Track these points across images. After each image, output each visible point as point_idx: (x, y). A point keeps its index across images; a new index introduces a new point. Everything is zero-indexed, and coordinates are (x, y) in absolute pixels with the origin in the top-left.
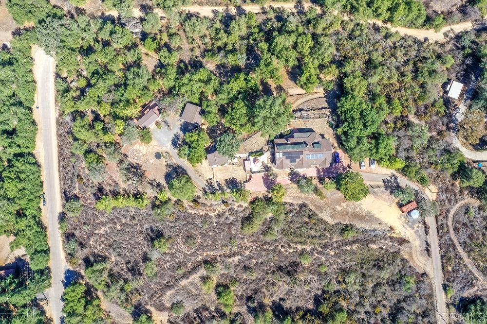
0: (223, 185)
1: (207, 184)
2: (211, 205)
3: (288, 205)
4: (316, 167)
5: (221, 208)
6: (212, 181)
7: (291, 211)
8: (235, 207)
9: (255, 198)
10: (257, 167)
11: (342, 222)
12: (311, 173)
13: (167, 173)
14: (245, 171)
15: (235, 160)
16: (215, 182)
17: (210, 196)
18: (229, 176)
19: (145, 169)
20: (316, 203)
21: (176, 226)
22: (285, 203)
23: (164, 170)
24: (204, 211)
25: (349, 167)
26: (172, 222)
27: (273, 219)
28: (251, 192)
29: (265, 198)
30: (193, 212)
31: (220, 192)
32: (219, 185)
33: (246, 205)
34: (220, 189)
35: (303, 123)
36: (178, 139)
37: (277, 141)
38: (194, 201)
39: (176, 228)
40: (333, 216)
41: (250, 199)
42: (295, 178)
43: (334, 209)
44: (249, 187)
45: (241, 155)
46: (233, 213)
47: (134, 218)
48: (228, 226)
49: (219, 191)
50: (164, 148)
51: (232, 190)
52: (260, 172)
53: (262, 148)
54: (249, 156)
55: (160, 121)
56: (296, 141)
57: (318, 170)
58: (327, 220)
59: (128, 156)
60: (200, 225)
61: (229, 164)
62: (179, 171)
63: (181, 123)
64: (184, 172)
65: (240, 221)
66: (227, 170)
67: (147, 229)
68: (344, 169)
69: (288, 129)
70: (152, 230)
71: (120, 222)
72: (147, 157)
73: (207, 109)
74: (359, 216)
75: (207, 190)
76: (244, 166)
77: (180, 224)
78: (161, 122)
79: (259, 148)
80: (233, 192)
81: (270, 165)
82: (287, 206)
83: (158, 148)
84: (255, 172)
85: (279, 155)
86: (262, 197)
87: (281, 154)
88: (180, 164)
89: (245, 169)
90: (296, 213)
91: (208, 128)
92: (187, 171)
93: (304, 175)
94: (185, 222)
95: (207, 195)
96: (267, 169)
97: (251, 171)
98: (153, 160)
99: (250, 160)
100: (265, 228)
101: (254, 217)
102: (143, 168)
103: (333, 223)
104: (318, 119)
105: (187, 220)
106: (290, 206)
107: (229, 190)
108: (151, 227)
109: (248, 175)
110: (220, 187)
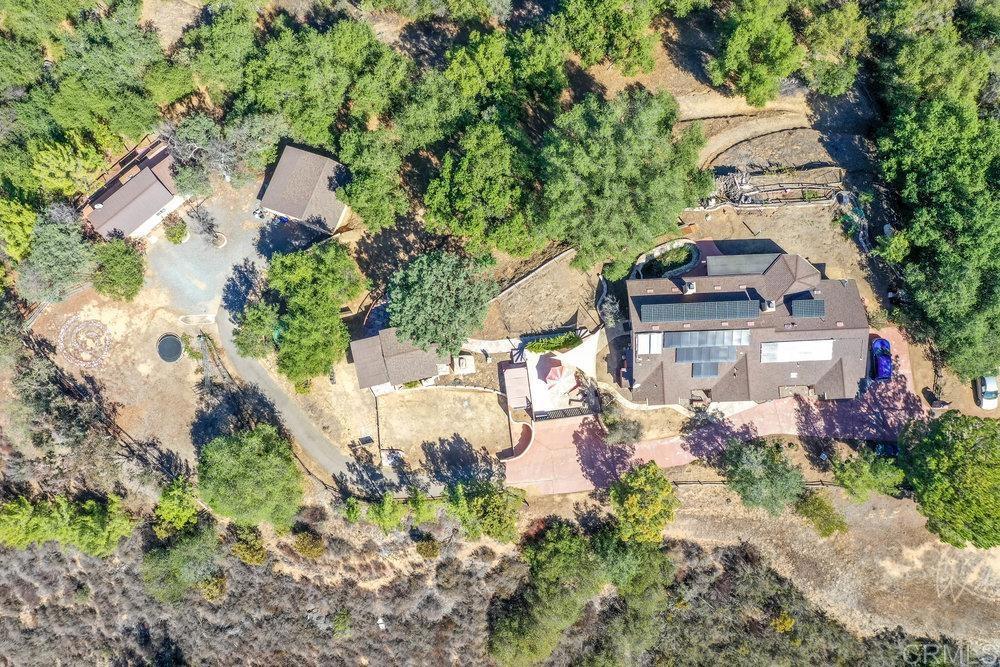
0: (416, 466)
1: (352, 460)
2: (369, 547)
3: (681, 555)
4: (797, 397)
5: (404, 561)
6: (373, 449)
7: (689, 578)
8: (464, 556)
9: (544, 521)
10: (552, 394)
11: (909, 630)
12: (777, 420)
13: (201, 415)
14: (506, 411)
15: (468, 366)
16: (384, 454)
17: (363, 509)
18: (439, 430)
19: (117, 399)
20: (796, 547)
21: (231, 627)
22: (669, 545)
23: (193, 404)
24: (341, 570)
25: (932, 398)
26: (214, 610)
27: (615, 609)
28: (530, 495)
29: (584, 521)
30: (296, 571)
31: (404, 493)
32: (399, 464)
33: (505, 548)
34: (402, 482)
35: (738, 220)
36: (249, 285)
37: (635, 288)
38: (299, 529)
39: (230, 632)
40: (867, 604)
41: (522, 525)
42: (710, 439)
43: (873, 573)
44: (519, 476)
45: (492, 347)
46: (453, 581)
47: (80, 587)
48: (433, 634)
49: (398, 489)
50: (195, 319)
51: (452, 489)
52: (565, 414)
53: (574, 319)
54: (521, 349)
55: (182, 214)
56: (718, 289)
57: (805, 410)
58: (842, 620)
59: (53, 349)
60: (322, 626)
61: (443, 381)
62: (248, 408)
63: (265, 221)
64: (265, 411)
65: (484, 616)
66: (432, 405)
67: (128, 631)
68: (912, 406)
69: (680, 243)
70: (145, 638)
71: (33, 598)
72: (128, 352)
73: (358, 164)
74: (982, 605)
75: (350, 486)
76: (503, 389)
77: (248, 617)
78: (187, 219)
79: (564, 317)
80: (453, 499)
81: (607, 385)
82: (676, 557)
83: (169, 317)
84: (545, 416)
85: (648, 344)
86: (573, 519)
87: (657, 339)
88: (250, 379)
89: (503, 402)
90: (712, 586)
91: (362, 243)
92: (277, 408)
93: (746, 429)
94: (264, 612)
95: (351, 508)
96: (597, 402)
97: (529, 410)
98: (148, 365)
99: (524, 365)
100: (585, 644)
101: (537, 599)
102: (110, 396)
103: (868, 634)
104: (799, 206)
105: (272, 603)
106: (689, 555)
107: (438, 489)
108: (142, 624)
109: (518, 429)
110: (402, 475)
